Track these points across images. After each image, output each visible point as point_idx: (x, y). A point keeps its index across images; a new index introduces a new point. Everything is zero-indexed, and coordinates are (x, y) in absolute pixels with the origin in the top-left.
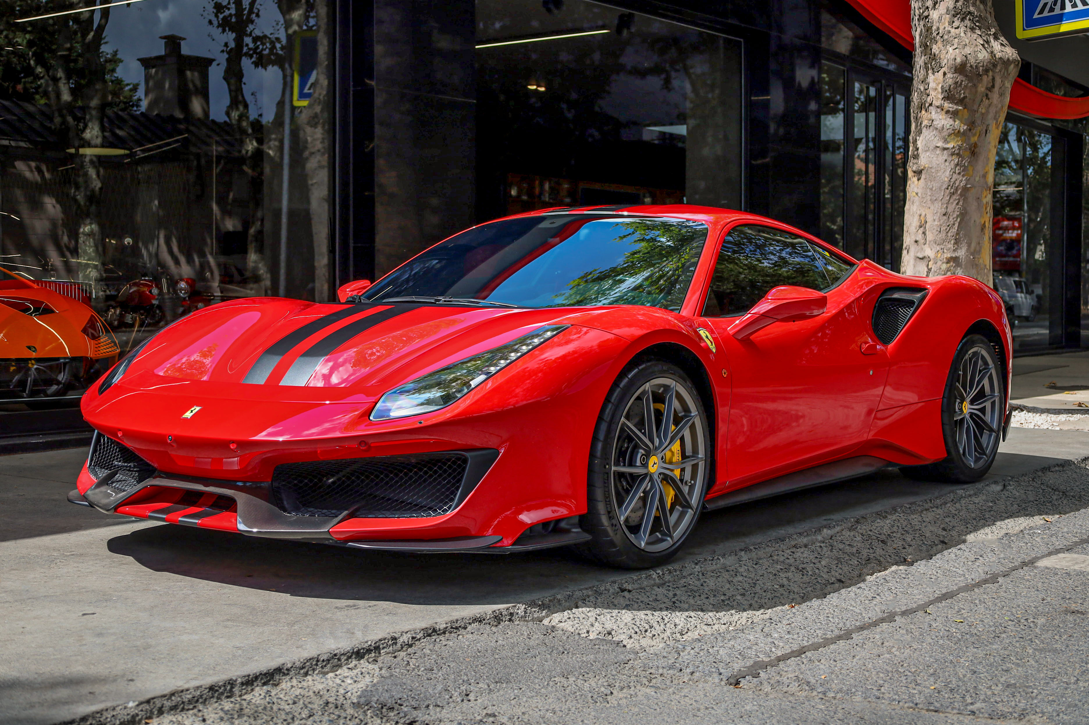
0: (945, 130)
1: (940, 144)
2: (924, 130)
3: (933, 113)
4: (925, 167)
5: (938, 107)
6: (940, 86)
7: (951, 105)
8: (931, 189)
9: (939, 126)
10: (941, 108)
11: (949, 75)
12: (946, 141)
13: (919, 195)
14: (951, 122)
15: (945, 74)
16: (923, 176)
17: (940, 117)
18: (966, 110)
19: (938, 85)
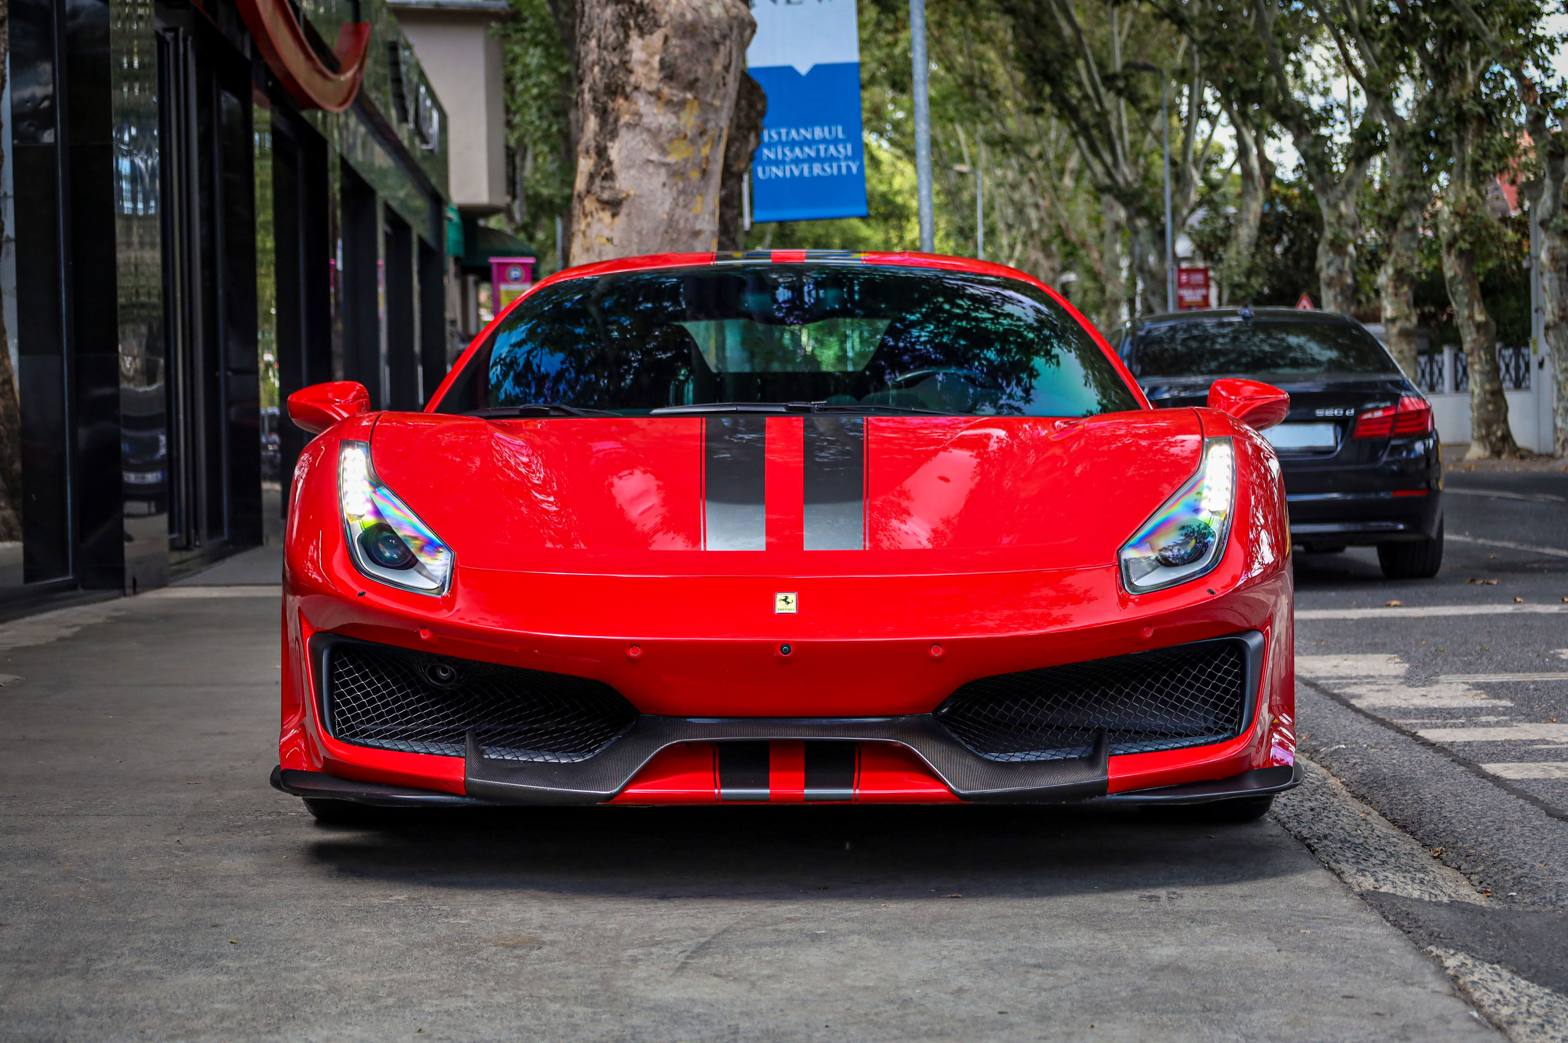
0: (664, 133)
1: (655, 156)
2: (623, 132)
3: (641, 103)
4: (628, 196)
5: (651, 93)
6: (657, 58)
7: (675, 92)
8: (639, 233)
9: (654, 126)
10: (657, 95)
11: (674, 41)
12: (664, 152)
13: (616, 241)
14: (673, 120)
15: (666, 39)
16: (624, 210)
17: (655, 111)
18: (696, 102)
19: (651, 55)
